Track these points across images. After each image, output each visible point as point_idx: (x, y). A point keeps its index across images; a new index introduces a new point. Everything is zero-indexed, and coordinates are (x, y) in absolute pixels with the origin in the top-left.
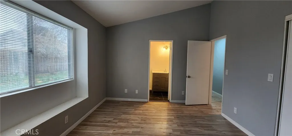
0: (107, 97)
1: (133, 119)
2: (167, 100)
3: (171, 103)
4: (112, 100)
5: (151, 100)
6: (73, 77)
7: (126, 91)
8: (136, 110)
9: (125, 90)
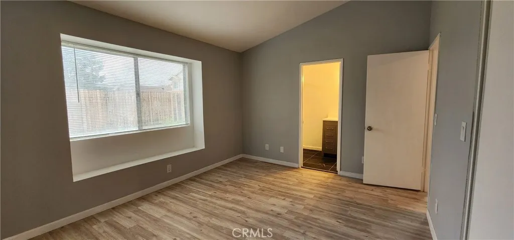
0: (244, 153)
1: (250, 186)
2: (335, 171)
3: (339, 176)
4: (246, 157)
5: (306, 166)
6: (189, 122)
7: (267, 147)
8: (267, 175)
9: (266, 145)
